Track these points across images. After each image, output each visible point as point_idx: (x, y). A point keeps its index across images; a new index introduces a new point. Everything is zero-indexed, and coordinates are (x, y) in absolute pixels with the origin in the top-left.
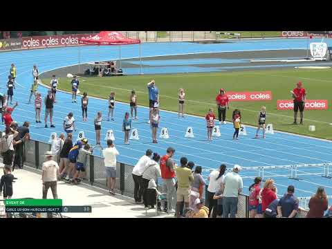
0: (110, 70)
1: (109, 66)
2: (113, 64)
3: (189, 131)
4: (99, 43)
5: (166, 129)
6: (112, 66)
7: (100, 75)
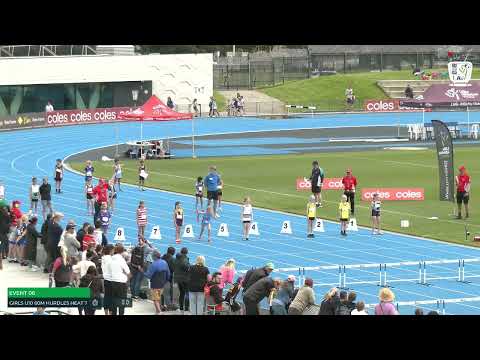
0: (154, 152)
1: (154, 147)
2: (159, 144)
3: (254, 228)
4: (141, 118)
5: (225, 225)
6: (157, 147)
7: (143, 157)
